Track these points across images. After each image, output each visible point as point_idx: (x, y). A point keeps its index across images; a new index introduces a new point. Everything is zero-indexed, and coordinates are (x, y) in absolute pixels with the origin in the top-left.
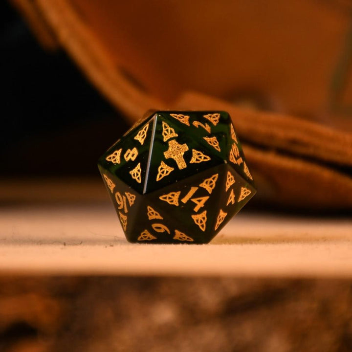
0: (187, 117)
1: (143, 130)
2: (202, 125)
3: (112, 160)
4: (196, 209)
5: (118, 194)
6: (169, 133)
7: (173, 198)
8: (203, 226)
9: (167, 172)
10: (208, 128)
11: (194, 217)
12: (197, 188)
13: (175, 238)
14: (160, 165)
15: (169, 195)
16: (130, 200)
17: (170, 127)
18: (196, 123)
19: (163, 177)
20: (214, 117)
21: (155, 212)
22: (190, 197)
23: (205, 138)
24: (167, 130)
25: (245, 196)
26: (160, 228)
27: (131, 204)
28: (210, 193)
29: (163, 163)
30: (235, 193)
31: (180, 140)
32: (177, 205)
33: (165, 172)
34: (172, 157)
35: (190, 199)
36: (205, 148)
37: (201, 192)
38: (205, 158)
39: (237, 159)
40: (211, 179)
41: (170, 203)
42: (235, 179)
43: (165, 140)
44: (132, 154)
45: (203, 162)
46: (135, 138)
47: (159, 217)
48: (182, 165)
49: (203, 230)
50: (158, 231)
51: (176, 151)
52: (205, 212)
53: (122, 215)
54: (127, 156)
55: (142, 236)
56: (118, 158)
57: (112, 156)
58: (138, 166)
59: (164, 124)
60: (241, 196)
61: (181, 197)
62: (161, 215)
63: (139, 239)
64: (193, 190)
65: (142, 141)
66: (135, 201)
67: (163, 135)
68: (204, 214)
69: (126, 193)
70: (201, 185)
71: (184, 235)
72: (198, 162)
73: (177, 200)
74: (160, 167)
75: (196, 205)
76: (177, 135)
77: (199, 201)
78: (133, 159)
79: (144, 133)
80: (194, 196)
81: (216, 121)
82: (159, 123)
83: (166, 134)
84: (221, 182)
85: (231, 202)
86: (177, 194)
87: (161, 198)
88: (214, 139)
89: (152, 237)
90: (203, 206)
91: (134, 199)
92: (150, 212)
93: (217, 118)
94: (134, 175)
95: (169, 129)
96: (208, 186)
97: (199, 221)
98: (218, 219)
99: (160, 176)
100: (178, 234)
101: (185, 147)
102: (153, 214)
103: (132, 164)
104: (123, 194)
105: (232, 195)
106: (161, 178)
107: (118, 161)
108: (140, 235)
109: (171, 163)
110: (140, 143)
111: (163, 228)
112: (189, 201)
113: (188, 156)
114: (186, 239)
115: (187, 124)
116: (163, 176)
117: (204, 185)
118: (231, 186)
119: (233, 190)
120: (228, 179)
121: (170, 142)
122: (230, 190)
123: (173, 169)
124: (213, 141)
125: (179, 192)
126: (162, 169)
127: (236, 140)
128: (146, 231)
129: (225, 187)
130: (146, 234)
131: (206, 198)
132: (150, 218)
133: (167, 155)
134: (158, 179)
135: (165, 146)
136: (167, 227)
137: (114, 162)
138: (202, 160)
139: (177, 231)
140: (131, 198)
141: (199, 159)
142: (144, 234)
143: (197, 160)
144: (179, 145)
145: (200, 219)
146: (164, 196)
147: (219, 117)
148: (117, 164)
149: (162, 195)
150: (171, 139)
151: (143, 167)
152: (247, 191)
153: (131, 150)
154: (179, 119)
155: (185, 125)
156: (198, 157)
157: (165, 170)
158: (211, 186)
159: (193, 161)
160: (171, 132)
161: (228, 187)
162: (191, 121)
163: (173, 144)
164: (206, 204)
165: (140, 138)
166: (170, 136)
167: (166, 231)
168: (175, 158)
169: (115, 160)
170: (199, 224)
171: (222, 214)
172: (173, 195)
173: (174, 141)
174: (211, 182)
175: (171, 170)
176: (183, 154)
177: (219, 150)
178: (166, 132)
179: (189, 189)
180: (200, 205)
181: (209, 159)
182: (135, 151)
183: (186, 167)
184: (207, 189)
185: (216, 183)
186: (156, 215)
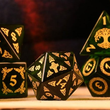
1: (42, 59)
2: (64, 57)
3: (31, 70)
4: (62, 88)
5: (33, 82)
7: (53, 84)
8: (64, 94)
9: (51, 74)
10: (66, 58)
11: (61, 91)
12: (62, 80)
13: (54, 98)
15: (52, 82)
16: (37, 84)
17: (52, 57)
18: (62, 56)
20: (68, 54)
21: (47, 89)
22: (59, 83)
23: (65, 62)
24: (51, 59)
25: (80, 83)
26: (48, 95)
27: (38, 86)
28: (67, 81)
29: (49, 71)
30: (76, 82)
31: (56, 62)
32: (55, 86)
33: (50, 74)
34: (53, 68)
35: (59, 84)
36: (65, 65)
37: (64, 81)
38: (65, 69)
39: (76, 69)
40: (67, 76)
41: (52, 85)
42: (76, 76)
43: (50, 62)
44: (38, 68)
45: (64, 70)
46: (39, 62)
47: (48, 90)
48: (56, 71)
49: (65, 95)
50: (48, 96)
51: (54, 66)
52: (65, 88)
53: (35, 90)
54: (36, 68)
56: (33, 69)
57: (31, 68)
58: (40, 72)
59: (50, 56)
60: (78, 83)
61: (56, 83)
62: (49, 90)
63: (41, 99)
64: (61, 80)
65: (42, 63)
66: (39, 85)
67: (49, 60)
68: (65, 89)
69: (36, 82)
70: (63, 79)
71: (58, 97)
73: (55, 84)
74: (48, 72)
75: (62, 86)
76: (54, 60)
77: (63, 84)
78: (39, 69)
79: (42, 60)
80: (61, 83)
81: (69, 55)
82: (48, 56)
83: (50, 60)
84: (71, 77)
85: (75, 85)
86: (55, 82)
88: (68, 62)
89: (46, 98)
90: (64, 86)
91: (39, 84)
92: (45, 89)
93: (69, 54)
94: (39, 75)
95: (52, 58)
96: (66, 79)
97: (63, 92)
98: (70, 91)
99: (48, 75)
100: (55, 97)
101: (57, 65)
102: (46, 89)
103: (38, 71)
104: (35, 82)
105: (75, 82)
106: (49, 76)
108: (41, 97)
109: (52, 70)
111: (50, 95)
112: (59, 85)
113: (58, 68)
114: (58, 99)
115: (58, 56)
116: (50, 75)
117: (64, 79)
118: (75, 79)
120: (73, 76)
122: (74, 80)
123: (53, 73)
124: (68, 63)
125: (55, 81)
126: (49, 73)
127: (76, 62)
128: (43, 96)
129: (72, 79)
132: (45, 91)
133: (51, 68)
134: (48, 76)
135: (50, 64)
136: (52, 94)
137: (32, 71)
138: (64, 69)
139: (55, 96)
140: (38, 84)
141: (63, 69)
142: (43, 97)
143: (62, 69)
144: (55, 64)
145: (63, 91)
146: (50, 83)
147: (70, 54)
148: (33, 71)
150: (52, 62)
151: (42, 72)
152: (81, 81)
153: (38, 66)
154: (56, 55)
155: (57, 57)
156: (62, 68)
157: (50, 73)
158: (67, 79)
159: (60, 70)
161: (73, 79)
162: (59, 55)
168: (54, 69)
169: (32, 70)
170: (63, 93)
171: (71, 89)
173: (53, 63)
174: (67, 77)
175: (52, 73)
176: (57, 67)
177: (70, 66)
178: (50, 59)
179: (59, 80)
180: (63, 86)
181: (66, 69)
182: (39, 66)
183: (58, 72)
184: (66, 80)
185: (69, 78)
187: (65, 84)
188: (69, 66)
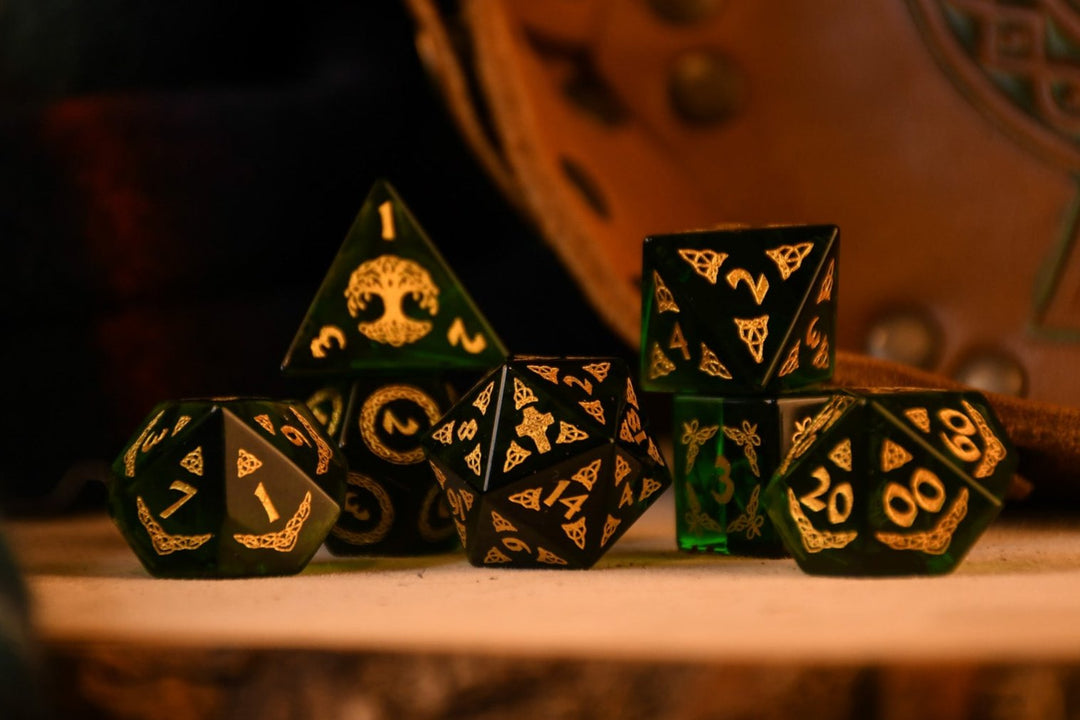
0: (555, 370)
1: (486, 392)
2: (579, 383)
3: (441, 439)
4: (569, 515)
5: (450, 491)
6: (524, 396)
7: (530, 499)
8: (580, 541)
9: (520, 458)
10: (588, 387)
11: (566, 528)
12: (567, 483)
13: (539, 561)
14: (509, 446)
15: (525, 494)
16: (466, 502)
17: (526, 386)
18: (569, 380)
19: (513, 466)
20: (600, 369)
21: (504, 521)
22: (558, 496)
23: (582, 404)
24: (521, 392)
25: (651, 492)
26: (514, 545)
27: (469, 507)
28: (589, 489)
29: (514, 444)
30: (632, 488)
31: (541, 408)
32: (538, 509)
33: (517, 458)
34: (529, 434)
35: (558, 499)
36: (583, 420)
37: (575, 489)
38: (580, 435)
39: (634, 434)
40: (589, 468)
41: (526, 507)
42: (630, 467)
43: (518, 407)
44: (469, 430)
45: (576, 442)
46: (474, 404)
47: (511, 528)
48: (543, 446)
49: (582, 547)
50: (512, 548)
51: (535, 425)
52: (584, 519)
53: (458, 524)
54: (462, 433)
55: (489, 556)
56: (449, 434)
57: (441, 431)
58: (477, 449)
59: (516, 381)
60: (643, 492)
61: (543, 497)
62: (513, 525)
63: (486, 560)
64: (562, 485)
65: (483, 409)
66: (473, 503)
67: (515, 398)
68: (582, 522)
69: (461, 491)
70: (574, 478)
71: (553, 556)
72: (569, 442)
73: (537, 502)
74: (509, 451)
75: (568, 508)
76: (536, 400)
77: (573, 502)
78: (470, 437)
79: (486, 395)
80: (564, 495)
82: (510, 380)
83: (519, 398)
84: (607, 472)
85: (627, 502)
86: (537, 493)
87: (511, 499)
88: (596, 404)
89: (505, 558)
90: (578, 509)
91: (471, 501)
92: (496, 520)
93: (605, 371)
94: (471, 462)
95: (525, 389)
96: (586, 477)
97: (574, 534)
98: (605, 530)
99: (510, 464)
100: (543, 554)
101: (549, 419)
102: (501, 524)
103: (468, 446)
104: (457, 492)
105: (628, 491)
106: (511, 468)
107: (449, 440)
108: (486, 555)
109: (527, 443)
110: (480, 411)
111: (520, 545)
112: (557, 503)
113: (552, 432)
114: (556, 561)
115: (555, 381)
116: (514, 463)
117: (578, 477)
118: (624, 478)
119: (628, 484)
120: (618, 466)
121: (525, 411)
122: (623, 484)
123: (529, 453)
124: (594, 408)
125: (540, 490)
126: (512, 452)
127: (635, 404)
128: (494, 549)
129: (614, 480)
130: (495, 553)
131: (584, 498)
132: (499, 529)
133: (520, 431)
134: (506, 469)
135: (518, 417)
136: (528, 544)
137: (443, 442)
138: (574, 438)
139: (540, 549)
140: (468, 498)
141: (570, 436)
142: (493, 553)
143: (567, 438)
144: (540, 415)
145: (576, 530)
146: (517, 496)
147: (608, 368)
148: (447, 444)
149: (512, 494)
150: (527, 406)
151: (485, 451)
152: (654, 483)
153: (468, 422)
154: (542, 374)
155: (550, 383)
156: (569, 434)
157: (517, 454)
158: (591, 479)
159: (561, 439)
160: (528, 394)
161: (619, 479)
162: (560, 376)
163: (531, 414)
164: (582, 507)
165: (481, 404)
166: (525, 400)
167: (524, 550)
168: (533, 435)
169: (445, 439)
170: (574, 538)
171: (612, 522)
172: (531, 494)
173: (531, 409)
174: (590, 473)
175: (525, 454)
176: (545, 428)
177: (603, 421)
178: (519, 395)
179: (556, 485)
180: (574, 509)
181: (585, 436)
182: (473, 424)
183: (549, 449)
184: (585, 484)
185: (598, 473)
186: (506, 524)
187: (582, 499)
188: (601, 424)
